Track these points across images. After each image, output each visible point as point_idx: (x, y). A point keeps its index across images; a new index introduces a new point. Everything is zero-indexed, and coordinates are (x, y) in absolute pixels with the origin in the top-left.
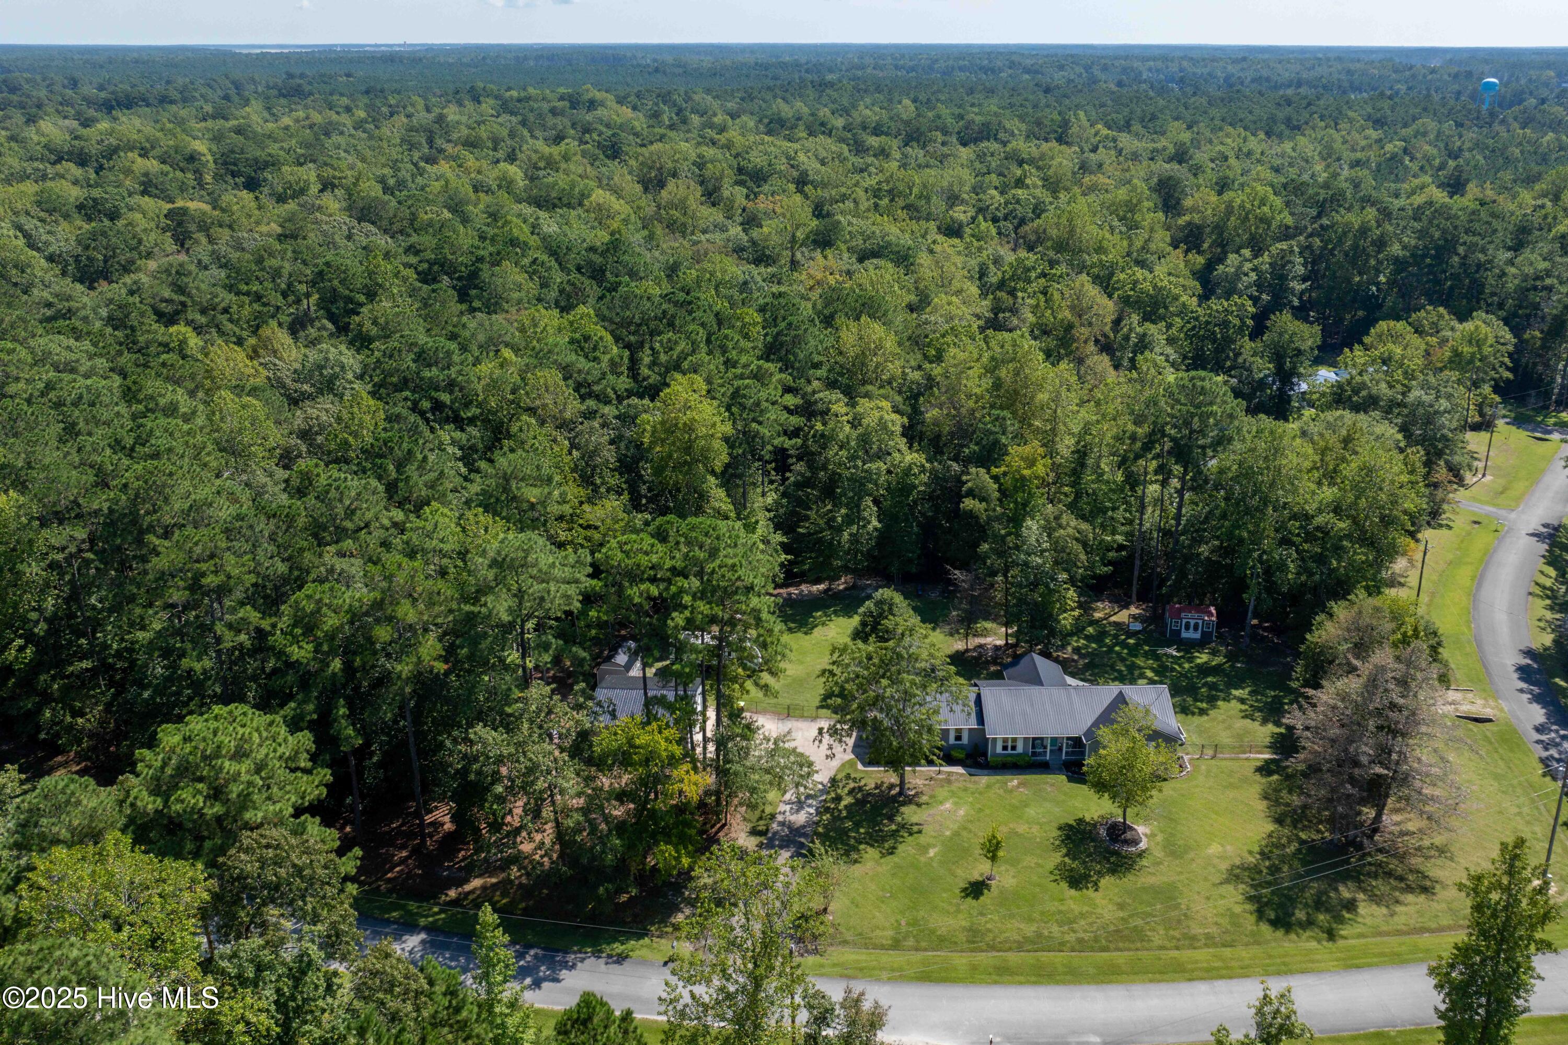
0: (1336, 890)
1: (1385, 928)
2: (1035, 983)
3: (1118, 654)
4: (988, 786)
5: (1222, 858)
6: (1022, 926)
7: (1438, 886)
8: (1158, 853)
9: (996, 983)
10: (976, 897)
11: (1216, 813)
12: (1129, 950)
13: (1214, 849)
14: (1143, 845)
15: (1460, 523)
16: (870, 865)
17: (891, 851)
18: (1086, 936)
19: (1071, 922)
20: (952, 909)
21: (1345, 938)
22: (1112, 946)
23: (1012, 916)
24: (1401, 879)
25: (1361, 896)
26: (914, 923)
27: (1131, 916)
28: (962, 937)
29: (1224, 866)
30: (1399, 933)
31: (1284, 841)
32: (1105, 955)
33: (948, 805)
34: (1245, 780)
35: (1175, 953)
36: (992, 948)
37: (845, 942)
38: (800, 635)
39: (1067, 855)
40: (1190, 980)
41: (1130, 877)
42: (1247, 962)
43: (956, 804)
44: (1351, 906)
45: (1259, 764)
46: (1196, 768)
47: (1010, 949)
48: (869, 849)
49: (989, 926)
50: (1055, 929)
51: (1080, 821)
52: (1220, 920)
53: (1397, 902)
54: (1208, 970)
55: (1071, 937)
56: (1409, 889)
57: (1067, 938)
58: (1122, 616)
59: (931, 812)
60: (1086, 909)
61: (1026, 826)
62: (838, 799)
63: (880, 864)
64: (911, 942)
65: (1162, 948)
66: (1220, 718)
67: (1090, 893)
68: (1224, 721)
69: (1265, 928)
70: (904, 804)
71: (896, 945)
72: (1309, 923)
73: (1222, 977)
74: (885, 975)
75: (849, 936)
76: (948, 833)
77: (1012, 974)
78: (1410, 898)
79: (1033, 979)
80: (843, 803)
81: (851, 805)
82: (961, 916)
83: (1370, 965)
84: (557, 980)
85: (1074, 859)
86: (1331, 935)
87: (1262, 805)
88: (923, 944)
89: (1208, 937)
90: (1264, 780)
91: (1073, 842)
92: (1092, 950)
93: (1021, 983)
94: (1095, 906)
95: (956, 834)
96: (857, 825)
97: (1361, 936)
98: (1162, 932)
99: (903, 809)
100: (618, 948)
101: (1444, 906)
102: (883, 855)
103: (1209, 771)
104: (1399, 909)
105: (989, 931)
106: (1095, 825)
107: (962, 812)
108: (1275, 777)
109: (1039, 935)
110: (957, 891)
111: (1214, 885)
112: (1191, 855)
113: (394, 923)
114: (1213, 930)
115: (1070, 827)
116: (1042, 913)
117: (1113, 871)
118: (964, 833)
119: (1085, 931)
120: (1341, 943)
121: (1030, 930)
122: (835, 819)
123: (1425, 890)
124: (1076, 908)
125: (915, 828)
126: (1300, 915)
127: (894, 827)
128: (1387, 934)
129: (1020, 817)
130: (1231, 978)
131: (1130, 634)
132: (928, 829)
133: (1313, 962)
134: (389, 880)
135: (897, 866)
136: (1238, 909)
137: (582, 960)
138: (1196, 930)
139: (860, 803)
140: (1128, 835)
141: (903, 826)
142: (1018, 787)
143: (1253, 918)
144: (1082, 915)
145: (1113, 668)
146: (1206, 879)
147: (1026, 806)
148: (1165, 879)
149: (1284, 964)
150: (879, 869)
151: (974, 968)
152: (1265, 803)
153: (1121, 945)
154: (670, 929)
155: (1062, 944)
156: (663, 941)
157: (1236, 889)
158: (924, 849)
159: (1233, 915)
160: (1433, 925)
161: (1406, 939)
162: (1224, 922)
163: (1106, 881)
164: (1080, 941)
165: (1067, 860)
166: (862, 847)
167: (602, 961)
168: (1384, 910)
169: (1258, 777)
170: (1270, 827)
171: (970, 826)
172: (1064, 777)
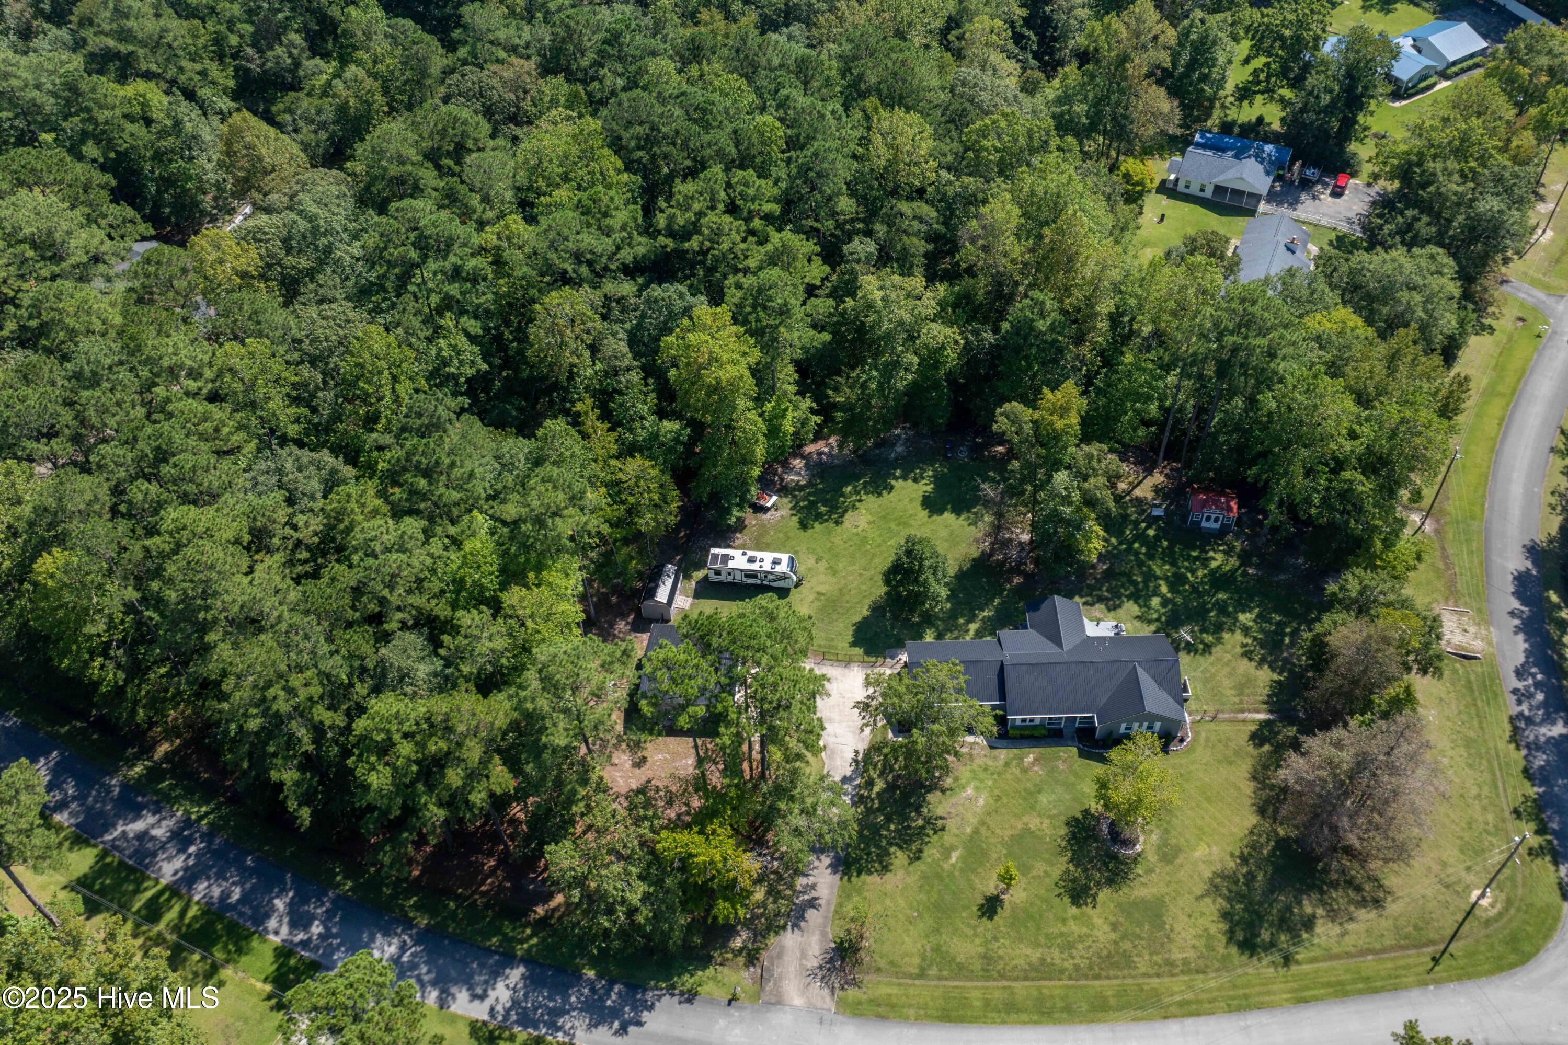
0: (1299, 903)
1: (1336, 950)
2: (1036, 1022)
3: (1137, 553)
4: (1007, 764)
5: (1209, 863)
6: (1029, 951)
7: (1389, 899)
8: (1152, 857)
9: (1003, 1022)
10: (991, 918)
11: (1208, 800)
12: (1117, 977)
13: (1201, 851)
14: (1138, 848)
15: (1504, 321)
16: (901, 874)
17: (917, 857)
18: (1084, 963)
19: (1070, 946)
20: (970, 932)
21: (1299, 964)
22: (1104, 974)
23: (1021, 940)
24: (1358, 889)
25: (1320, 911)
26: (937, 949)
27: (1123, 938)
28: (977, 966)
29: (1208, 874)
30: (1348, 955)
31: (1263, 840)
32: (1097, 983)
33: (970, 791)
34: (1237, 753)
35: (1155, 981)
36: (1002, 976)
37: (879, 970)
38: (831, 524)
39: (1072, 860)
40: (1165, 1018)
41: (1125, 889)
42: (1215, 994)
43: (977, 788)
44: (1309, 923)
45: (1253, 728)
46: (1196, 734)
47: (1017, 979)
48: (899, 853)
49: (1001, 952)
50: (1056, 953)
51: (1086, 812)
52: (1197, 944)
53: (1351, 919)
54: (1182, 1004)
55: (1068, 964)
56: (1363, 903)
57: (1066, 964)
58: (1144, 491)
59: (953, 800)
60: (1085, 930)
61: (1038, 820)
62: (870, 783)
63: (908, 873)
64: (934, 971)
65: (1146, 975)
66: (1228, 657)
67: (1088, 910)
68: (1228, 663)
69: (1234, 950)
70: (930, 789)
71: (922, 974)
72: (1272, 945)
73: (1191, 1014)
74: (912, 1012)
75: (882, 963)
76: (969, 830)
77: (1018, 1011)
78: (1362, 914)
79: (1035, 1018)
80: (877, 789)
81: (884, 791)
82: (978, 941)
83: (1316, 999)
84: (640, 1024)
85: (1077, 866)
86: (1288, 961)
87: (1248, 788)
88: (945, 973)
89: (1185, 962)
90: (1255, 752)
91: (1078, 842)
92: (1086, 977)
93: (1024, 1023)
94: (1092, 927)
95: (976, 832)
96: (889, 820)
97: (1313, 960)
98: (1147, 957)
99: (930, 797)
100: (688, 981)
101: (1390, 922)
102: (911, 861)
103: (1207, 739)
104: (1351, 926)
105: (1001, 957)
106: (1098, 819)
107: (981, 802)
108: (1267, 748)
109: (1042, 960)
110: (975, 909)
111: (1198, 898)
112: (1182, 857)
113: (495, 952)
114: (1190, 954)
115: (1076, 819)
116: (1047, 936)
117: (1110, 882)
118: (983, 830)
119: (1082, 957)
120: (1294, 968)
121: (1035, 955)
122: (869, 811)
123: (1377, 903)
124: (1075, 928)
125: (940, 823)
126: (1265, 935)
127: (920, 822)
128: (1337, 957)
129: (1033, 808)
130: (1198, 1014)
131: (1152, 521)
132: (951, 824)
133: (1269, 993)
134: (484, 894)
135: (924, 877)
136: (1213, 929)
137: (659, 998)
138: (1177, 956)
139: (891, 787)
140: (1127, 834)
141: (928, 821)
142: (1033, 764)
143: (1224, 939)
144: (1081, 939)
146: (1190, 893)
147: (1040, 792)
148: (1154, 890)
149: (1246, 996)
150: (909, 880)
151: (987, 1003)
152: (1253, 784)
153: (1111, 973)
154: (730, 956)
155: (1062, 971)
156: (726, 970)
157: (1214, 902)
158: (947, 852)
159: (1210, 937)
160: (1378, 946)
161: (1351, 963)
162: (1200, 943)
163: (1104, 895)
164: (1077, 967)
165: (1072, 868)
166: (893, 849)
167: (676, 999)
168: (1338, 930)
169: (1251, 749)
170: (1253, 819)
171: (988, 820)
172: (1075, 750)
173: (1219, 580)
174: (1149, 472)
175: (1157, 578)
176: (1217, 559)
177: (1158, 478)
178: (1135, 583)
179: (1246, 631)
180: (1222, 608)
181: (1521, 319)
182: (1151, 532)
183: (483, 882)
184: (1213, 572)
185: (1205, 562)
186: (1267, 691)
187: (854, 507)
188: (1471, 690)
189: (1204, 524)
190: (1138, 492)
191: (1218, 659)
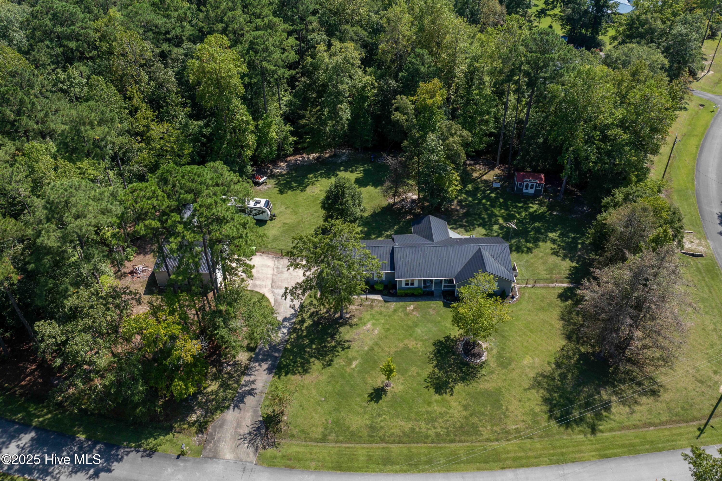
0: (599, 393)
1: (626, 424)
2: (405, 471)
3: (484, 205)
4: (395, 311)
5: (532, 367)
6: (403, 424)
7: (662, 390)
8: (493, 364)
9: (381, 471)
10: (377, 402)
11: (531, 331)
12: (467, 441)
13: (527, 361)
14: (484, 358)
15: (692, 106)
16: (315, 374)
17: (329, 364)
18: (443, 432)
19: (434, 420)
20: (361, 411)
21: (601, 431)
22: (457, 439)
23: (398, 416)
24: (640, 384)
25: (614, 398)
26: (336, 422)
27: (471, 415)
28: (365, 433)
29: (532, 375)
30: (636, 427)
31: (571, 353)
32: (452, 445)
33: (369, 326)
34: (550, 305)
35: (495, 444)
36: (383, 440)
37: (293, 436)
38: (298, 191)
39: (436, 366)
40: (503, 468)
41: (474, 384)
42: (540, 452)
43: (374, 324)
44: (607, 406)
45: (560, 291)
46: (522, 294)
47: (394, 442)
48: (317, 362)
49: (382, 424)
50: (423, 425)
51: (448, 338)
52: (526, 419)
53: (636, 402)
54: (515, 459)
55: (432, 432)
56: (644, 393)
57: (430, 432)
58: (490, 176)
59: (358, 331)
60: (444, 409)
61: (414, 343)
62: (303, 321)
63: (321, 374)
64: (333, 437)
65: (488, 440)
66: (541, 254)
67: (447, 397)
68: (542, 258)
69: (553, 423)
70: (342, 325)
71: (324, 439)
72: (581, 421)
73: (522, 466)
74: (313, 464)
75: (295, 431)
76: (366, 348)
77: (393, 463)
78: (644, 399)
79: (405, 468)
80: (306, 324)
81: (310, 326)
82: (366, 416)
83: (615, 455)
84: (109, 471)
85: (440, 369)
86: (594, 430)
87: (559, 325)
88: (341, 438)
89: (517, 431)
90: (562, 305)
91: (441, 355)
92: (444, 441)
93: (396, 472)
94: (451, 407)
95: (371, 349)
96: (312, 342)
97: (611, 430)
98: (489, 428)
99: (342, 329)
100: (152, 442)
101: (664, 405)
102: (324, 367)
103: (530, 297)
104: (637, 408)
105: (382, 427)
106: (456, 342)
107: (376, 332)
108: (570, 302)
109: (413, 430)
110: (366, 396)
111: (525, 390)
112: (512, 366)
113: (17, 423)
114: (521, 426)
115: (440, 342)
116: (417, 413)
117: (463, 379)
118: (376, 348)
119: (441, 427)
120: (599, 435)
121: (407, 426)
122: (299, 337)
123: (654, 393)
124: (437, 408)
125: (347, 344)
126: (576, 414)
127: (333, 344)
128: (628, 428)
129: (411, 335)
130: (528, 466)
131: (493, 190)
132: (355, 345)
133: (580, 452)
134: (22, 387)
135: (332, 376)
136: (537, 410)
137: (128, 453)
138: (511, 427)
139: (316, 324)
140: (476, 350)
141: (339, 343)
142: (413, 311)
143: (546, 416)
144: (441, 415)
145: (479, 215)
146: (520, 386)
147: (416, 326)
148: (494, 385)
149: (563, 454)
150: (321, 378)
151: (370, 458)
152: (562, 322)
153: (463, 438)
154: (186, 426)
155: (427, 437)
156: (181, 436)
157: (537, 392)
158: (350, 361)
159: (535, 415)
160: (657, 421)
161: (639, 431)
162: (528, 419)
163: (459, 387)
164: (438, 435)
165: (436, 370)
166: (312, 360)
167: (140, 454)
168: (627, 409)
169: (559, 302)
170: (563, 342)
171: (380, 343)
172: (441, 303)
173: (534, 217)
174: (492, 169)
175: (496, 216)
176: (534, 207)
177: (497, 171)
178: (483, 219)
179: (554, 241)
180: (537, 230)
181: (701, 105)
182: (493, 195)
183: (24, 379)
184: (531, 214)
185: (526, 209)
186: (568, 272)
187: (313, 184)
188: (701, 273)
189: (525, 191)
190: (484, 178)
191: (536, 256)
